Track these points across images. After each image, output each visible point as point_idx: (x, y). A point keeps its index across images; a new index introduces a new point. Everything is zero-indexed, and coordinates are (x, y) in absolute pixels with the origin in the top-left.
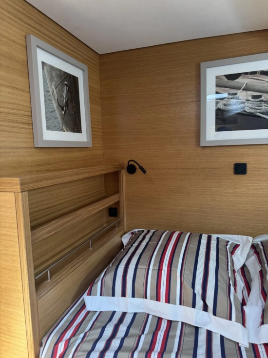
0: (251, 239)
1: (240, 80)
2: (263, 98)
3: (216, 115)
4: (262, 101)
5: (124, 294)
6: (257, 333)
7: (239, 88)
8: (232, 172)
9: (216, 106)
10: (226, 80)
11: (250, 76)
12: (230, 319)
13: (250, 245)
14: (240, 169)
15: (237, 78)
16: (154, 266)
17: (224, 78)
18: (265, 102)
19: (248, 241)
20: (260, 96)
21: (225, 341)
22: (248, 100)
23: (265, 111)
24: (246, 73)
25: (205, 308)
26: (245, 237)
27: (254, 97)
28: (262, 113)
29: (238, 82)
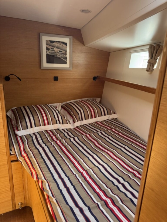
0: (61, 104)
1: (55, 44)
2: (62, 52)
3: (47, 56)
4: (62, 53)
5: (31, 127)
6: (73, 125)
7: (55, 47)
8: (53, 80)
9: (46, 53)
10: (50, 42)
11: (58, 43)
12: (67, 124)
13: (61, 107)
14: (56, 79)
15: (54, 43)
16: (40, 115)
17: (49, 41)
18: (63, 54)
19: (60, 105)
20: (62, 51)
21: (68, 130)
22: (58, 52)
23: (63, 57)
24: (57, 41)
25: (60, 123)
26: (59, 104)
27: (60, 51)
28: (62, 58)
29: (54, 45)
